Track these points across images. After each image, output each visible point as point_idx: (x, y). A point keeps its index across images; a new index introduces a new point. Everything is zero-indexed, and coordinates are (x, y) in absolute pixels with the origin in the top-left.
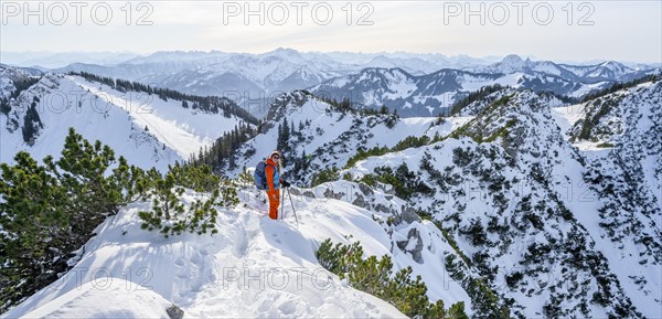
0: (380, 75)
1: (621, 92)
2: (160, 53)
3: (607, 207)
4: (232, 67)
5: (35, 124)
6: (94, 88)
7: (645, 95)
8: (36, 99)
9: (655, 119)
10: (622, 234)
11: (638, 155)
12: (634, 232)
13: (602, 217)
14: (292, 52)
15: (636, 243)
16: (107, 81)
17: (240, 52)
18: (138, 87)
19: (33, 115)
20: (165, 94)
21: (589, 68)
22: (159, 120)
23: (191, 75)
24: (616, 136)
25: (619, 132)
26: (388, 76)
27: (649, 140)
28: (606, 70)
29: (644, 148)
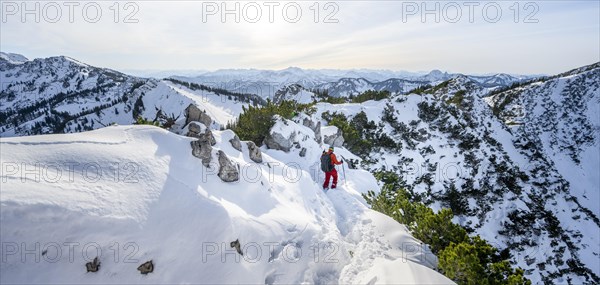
0: (350, 82)
1: (520, 88)
2: (221, 70)
3: (538, 169)
4: (262, 78)
5: (141, 108)
6: (176, 88)
7: (537, 90)
8: (143, 93)
9: (547, 106)
10: (554, 192)
11: (537, 131)
12: (565, 190)
13: (534, 177)
14: (298, 69)
15: (567, 200)
16: (185, 84)
17: (267, 69)
18: (203, 88)
19: (140, 103)
20: (218, 92)
21: (487, 78)
22: (213, 107)
23: (237, 83)
24: (519, 118)
25: (522, 115)
26: (356, 82)
27: (543, 121)
28: (499, 79)
29: (540, 127)
